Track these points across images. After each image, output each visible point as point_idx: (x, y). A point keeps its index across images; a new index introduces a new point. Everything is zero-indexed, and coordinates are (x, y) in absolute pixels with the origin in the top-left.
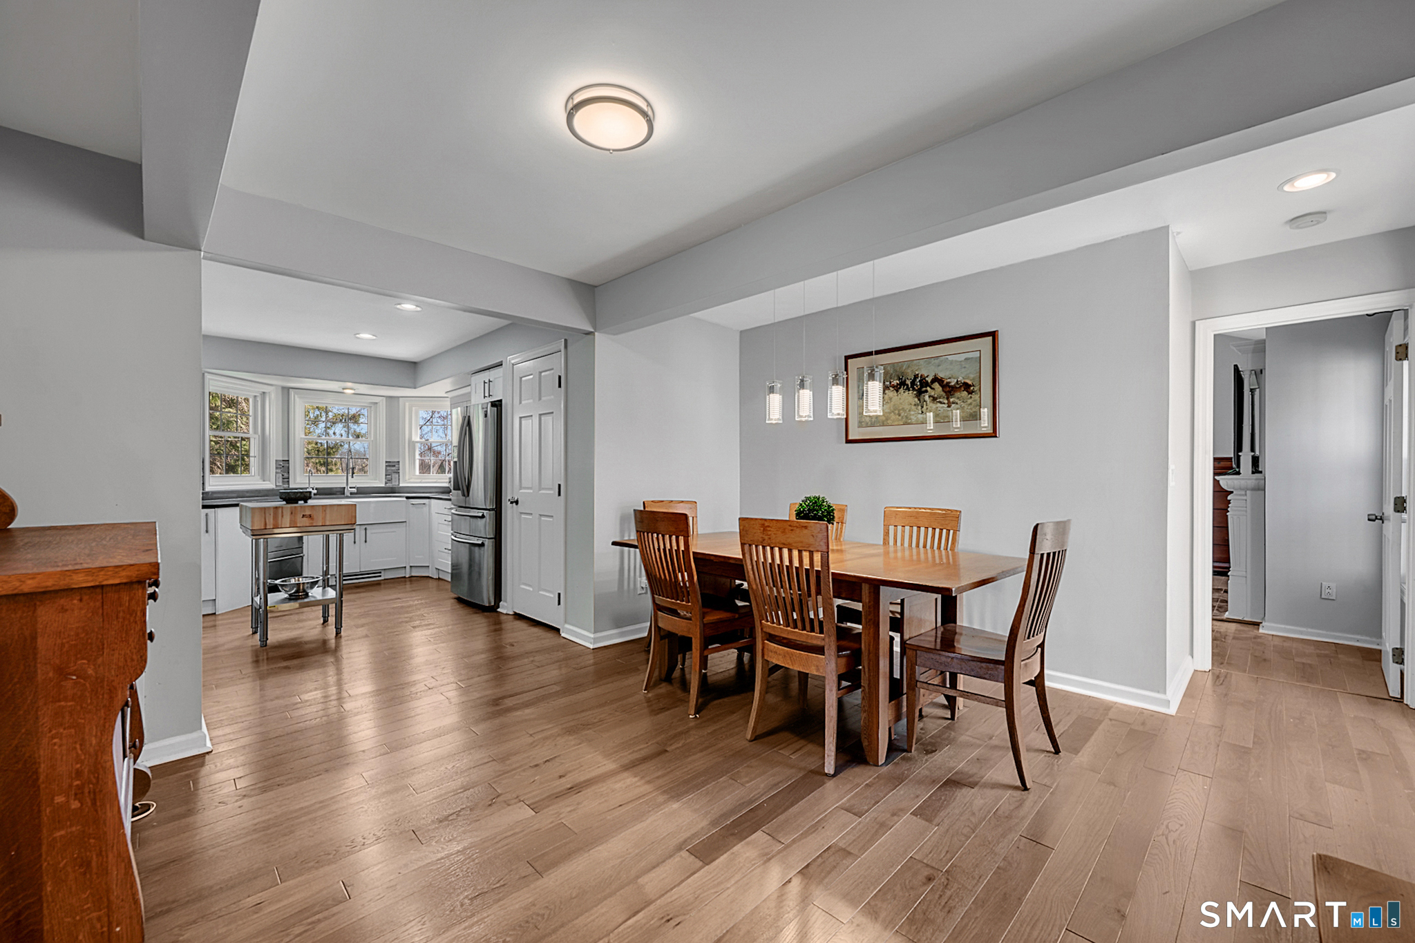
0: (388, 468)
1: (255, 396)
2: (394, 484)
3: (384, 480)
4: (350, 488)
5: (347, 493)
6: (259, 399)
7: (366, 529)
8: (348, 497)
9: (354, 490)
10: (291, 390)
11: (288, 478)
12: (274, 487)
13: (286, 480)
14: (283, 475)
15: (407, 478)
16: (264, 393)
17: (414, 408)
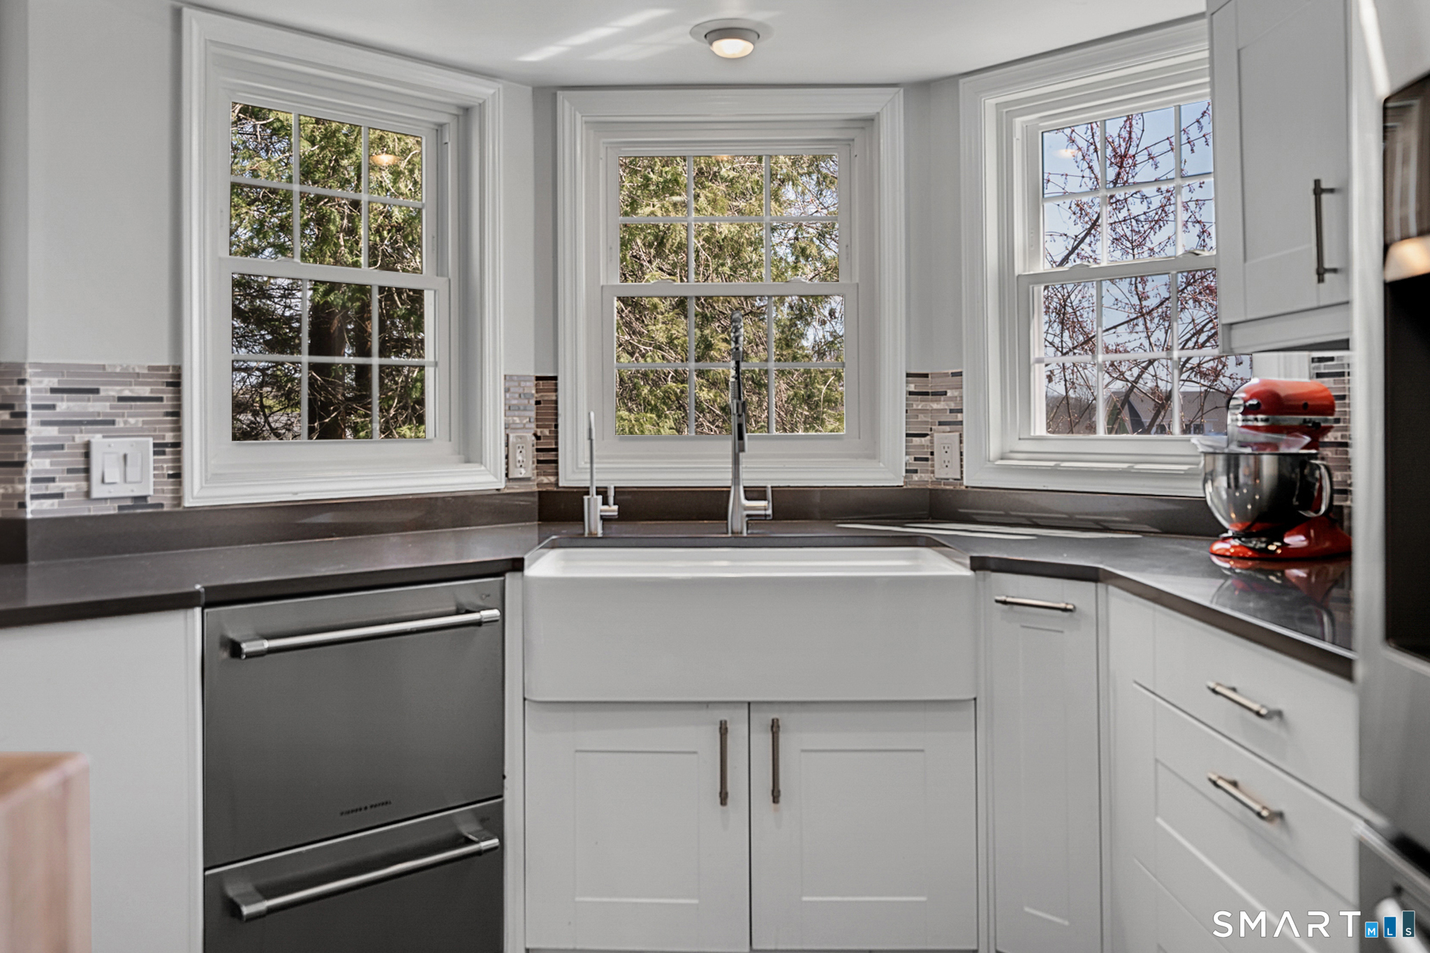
0: (918, 404)
1: (439, 128)
2: (943, 471)
3: (903, 460)
4: (754, 493)
5: (736, 521)
6: (450, 137)
7: (775, 727)
8: (737, 542)
9: (762, 506)
10: (559, 93)
11: (556, 450)
12: (501, 484)
13: (547, 457)
14: (538, 438)
15: (994, 448)
16: (466, 110)
17: (1019, 122)
